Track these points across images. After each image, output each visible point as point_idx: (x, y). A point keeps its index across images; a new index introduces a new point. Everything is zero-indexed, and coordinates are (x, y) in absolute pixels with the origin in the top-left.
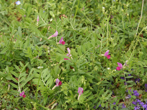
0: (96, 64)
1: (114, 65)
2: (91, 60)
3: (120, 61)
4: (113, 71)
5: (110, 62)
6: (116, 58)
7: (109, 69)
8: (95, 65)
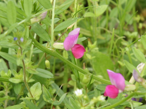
0: (34, 76)
1: (99, 80)
2: (19, 63)
3: (118, 66)
4: (92, 102)
5: (86, 69)
6: (106, 54)
7: (78, 92)
8: (31, 80)
